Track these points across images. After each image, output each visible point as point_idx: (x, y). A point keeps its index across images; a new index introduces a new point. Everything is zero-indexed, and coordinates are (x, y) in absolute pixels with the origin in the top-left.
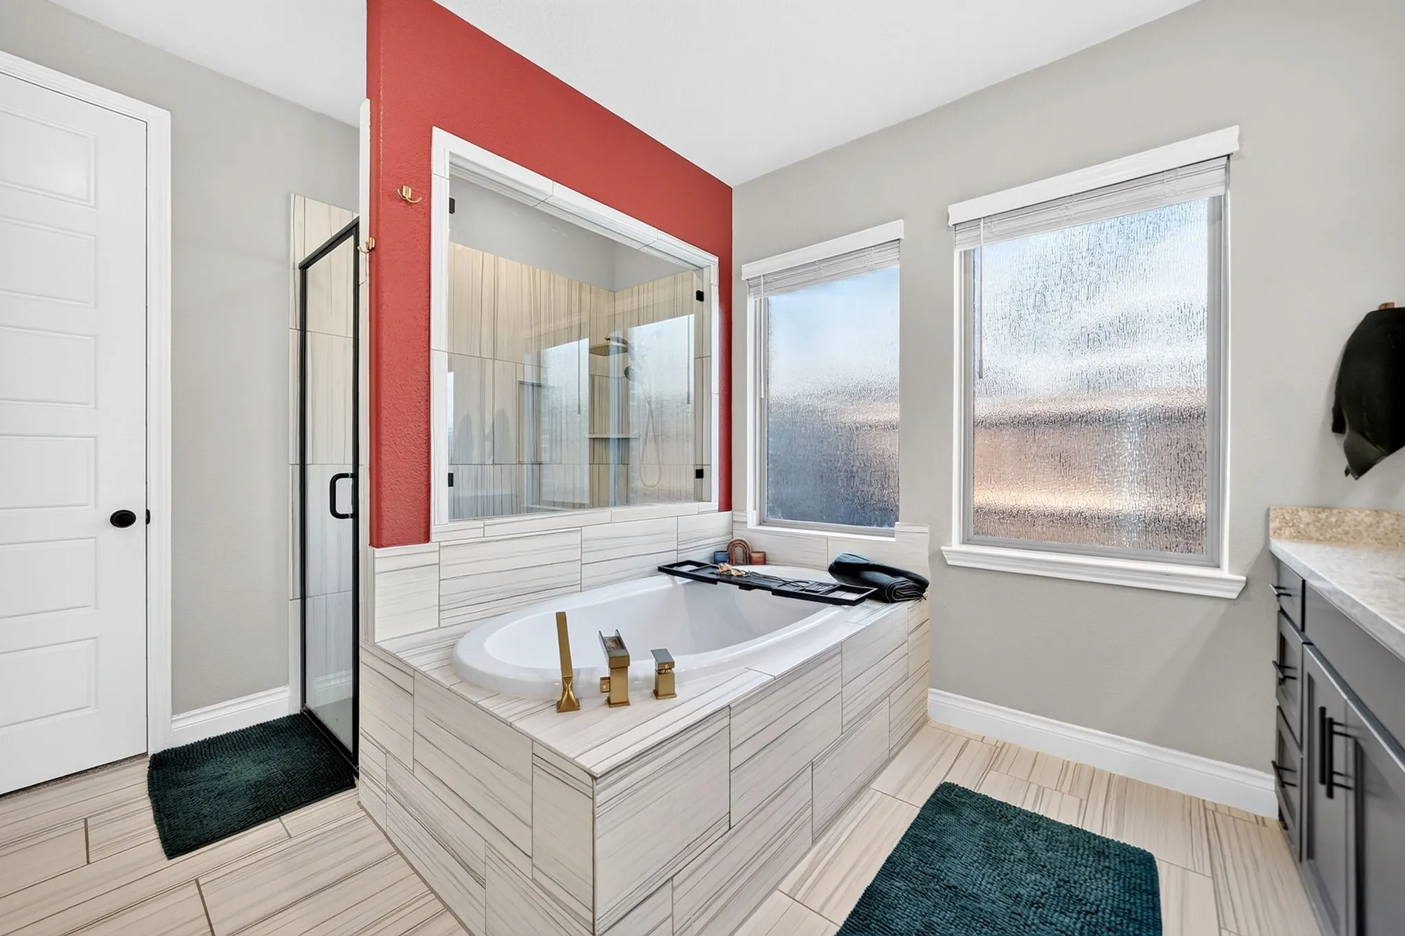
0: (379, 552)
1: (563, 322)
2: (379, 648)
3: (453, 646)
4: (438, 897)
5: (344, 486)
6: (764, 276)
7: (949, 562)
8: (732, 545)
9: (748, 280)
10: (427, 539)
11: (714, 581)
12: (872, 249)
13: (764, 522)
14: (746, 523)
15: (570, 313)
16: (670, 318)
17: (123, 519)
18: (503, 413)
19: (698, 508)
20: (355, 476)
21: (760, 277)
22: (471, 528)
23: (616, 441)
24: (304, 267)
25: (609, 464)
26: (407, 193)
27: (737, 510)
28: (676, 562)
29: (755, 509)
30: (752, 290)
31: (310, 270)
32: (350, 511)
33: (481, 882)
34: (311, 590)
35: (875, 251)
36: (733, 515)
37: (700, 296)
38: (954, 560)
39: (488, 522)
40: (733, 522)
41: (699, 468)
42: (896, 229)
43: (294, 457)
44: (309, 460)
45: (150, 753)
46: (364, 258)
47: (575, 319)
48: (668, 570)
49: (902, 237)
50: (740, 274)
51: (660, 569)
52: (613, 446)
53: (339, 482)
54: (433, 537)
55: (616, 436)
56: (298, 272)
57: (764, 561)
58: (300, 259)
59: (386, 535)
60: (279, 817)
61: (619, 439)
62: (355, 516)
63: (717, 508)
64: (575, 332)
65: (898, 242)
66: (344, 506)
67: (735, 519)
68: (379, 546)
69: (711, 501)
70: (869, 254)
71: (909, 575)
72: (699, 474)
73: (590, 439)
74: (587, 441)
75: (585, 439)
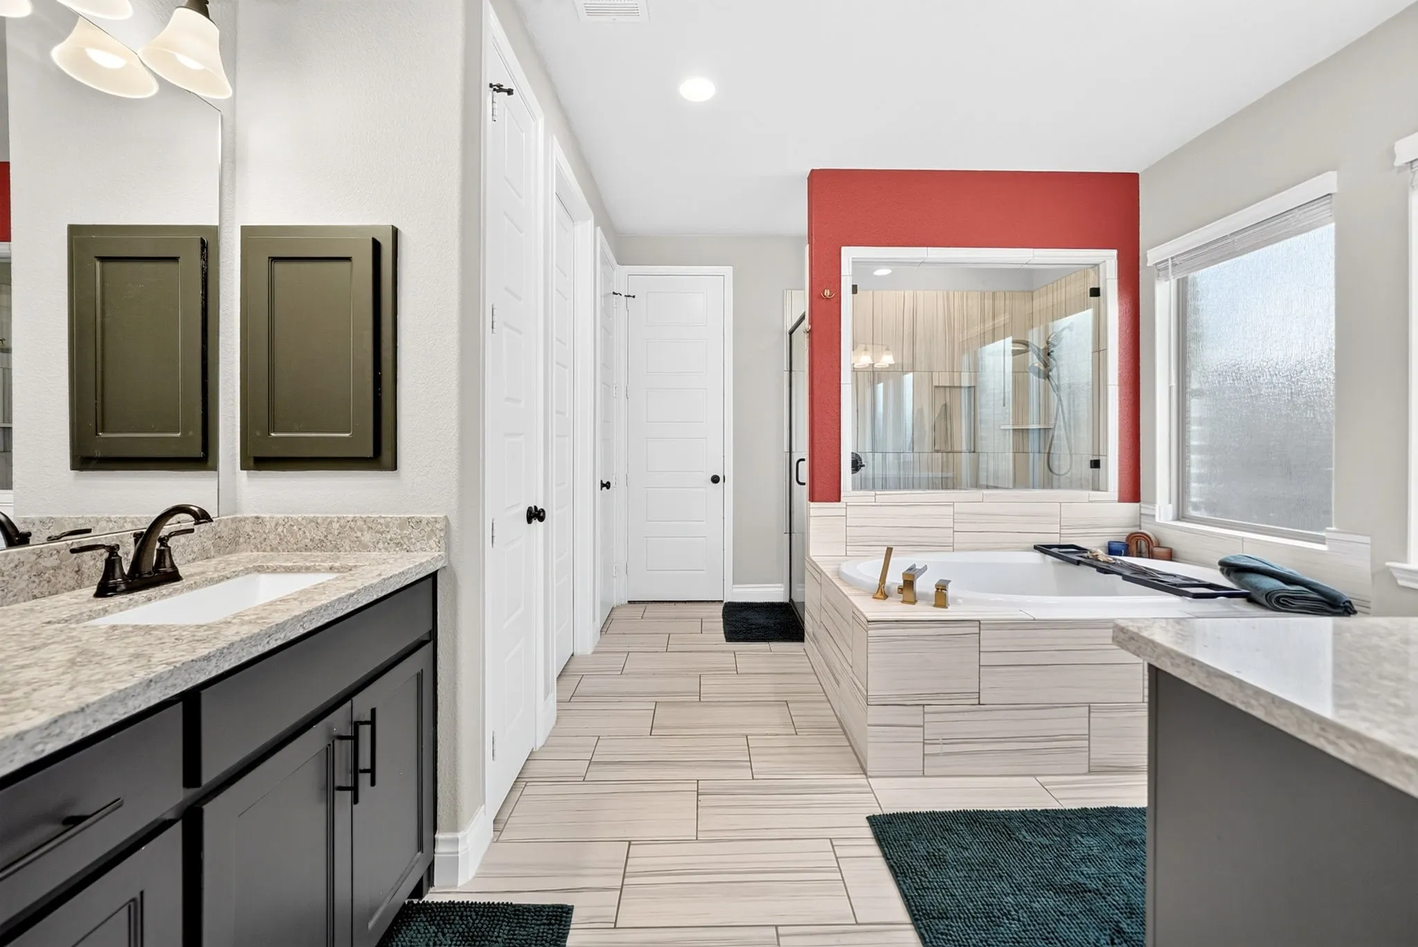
0: (812, 504)
1: (976, 330)
2: (811, 559)
3: (840, 565)
4: (826, 695)
5: (802, 467)
6: (1172, 258)
7: (1401, 582)
8: (1132, 537)
9: (1156, 264)
10: (839, 500)
11: (1078, 563)
12: (1296, 210)
13: (1183, 517)
14: (1154, 516)
15: (983, 321)
16: (1081, 311)
17: (715, 480)
19: (1089, 496)
20: (806, 461)
21: (1167, 260)
22: (867, 496)
23: (1038, 431)
24: (791, 333)
25: (1028, 453)
26: (827, 293)
27: (1146, 503)
28: (1057, 544)
29: (1170, 503)
30: (1161, 273)
31: (793, 334)
33: (838, 683)
34: (795, 529)
35: (1300, 212)
36: (1140, 507)
37: (1095, 292)
38: (1407, 580)
39: (878, 493)
40: (1141, 514)
41: (1096, 458)
42: (1328, 182)
43: (787, 447)
44: (793, 449)
45: (725, 602)
47: (989, 325)
48: (1044, 549)
49: (1334, 190)
50: (1146, 260)
51: (1036, 548)
52: (1033, 437)
53: (800, 464)
54: (842, 498)
55: (1036, 426)
56: (788, 335)
57: (1171, 556)
58: (789, 328)
59: (816, 495)
60: (769, 642)
61: (1040, 429)
62: (806, 483)
63: (1117, 499)
64: (988, 336)
65: (1329, 197)
66: (802, 477)
67: (1143, 511)
68: (812, 501)
69: (1106, 491)
70: (1293, 217)
71: (1310, 586)
72: (1096, 464)
73: (1013, 429)
74: (1011, 431)
75: (1009, 430)
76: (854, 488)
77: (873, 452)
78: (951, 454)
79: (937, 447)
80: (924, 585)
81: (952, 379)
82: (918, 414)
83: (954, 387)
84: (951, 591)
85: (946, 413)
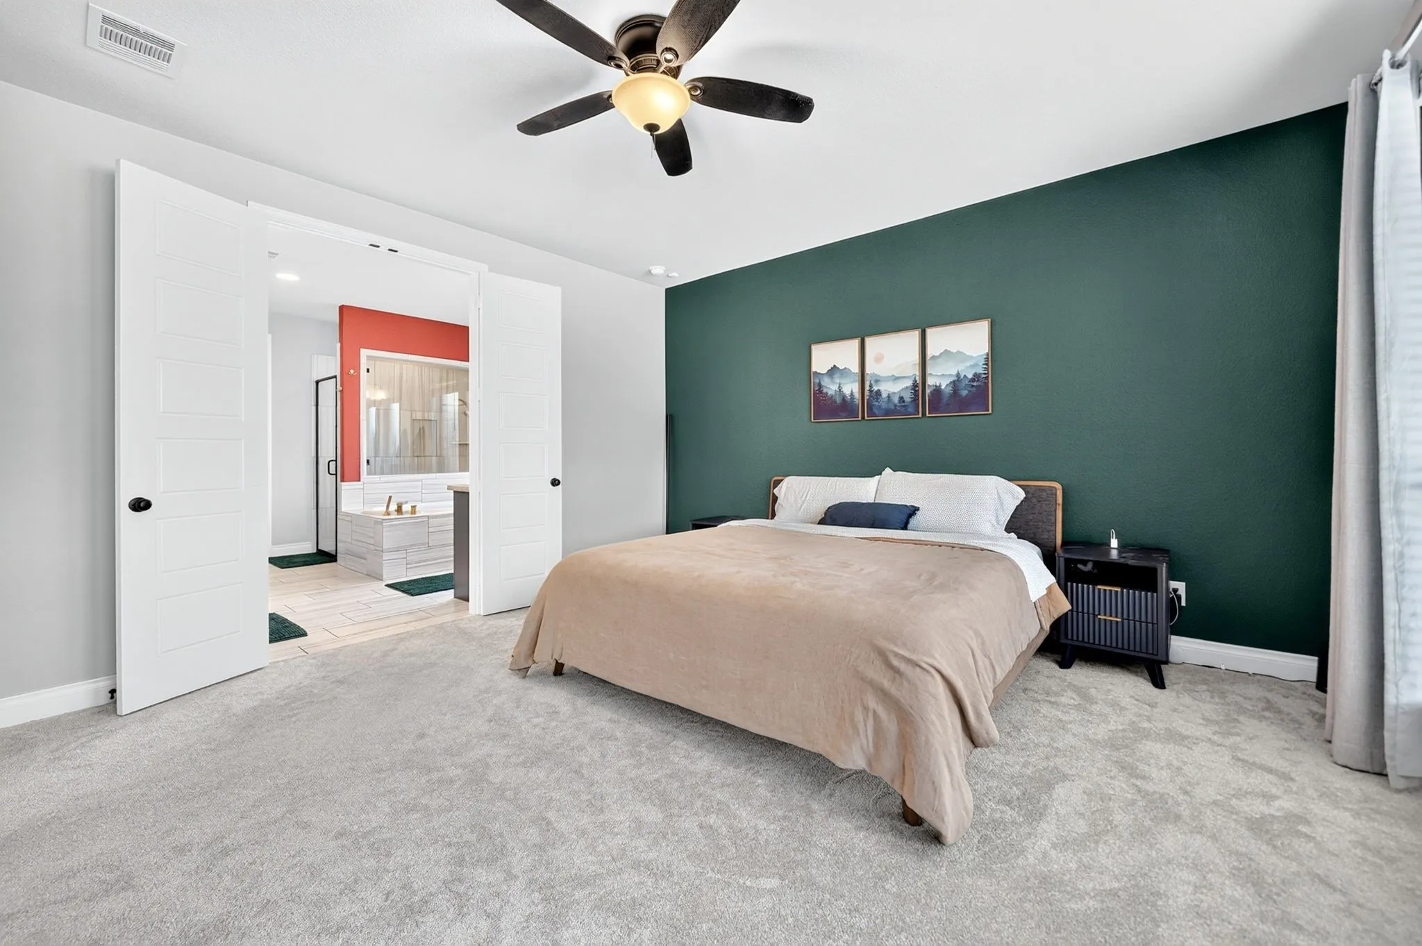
0: (343, 483)
2: (343, 512)
5: (332, 465)
10: (360, 480)
18: (405, 430)
20: (336, 461)
22: (376, 478)
32: (335, 473)
39: (385, 476)
43: (314, 454)
44: (319, 455)
46: (338, 393)
47: (445, 384)
53: (331, 463)
54: (361, 480)
59: (346, 479)
62: (336, 474)
66: (332, 470)
68: (343, 481)
73: (460, 444)
74: (458, 446)
75: (455, 444)
76: (368, 474)
77: (375, 457)
78: (423, 458)
79: (415, 455)
80: (406, 508)
81: (423, 416)
82: (403, 433)
83: (425, 420)
84: (417, 509)
85: (421, 434)
